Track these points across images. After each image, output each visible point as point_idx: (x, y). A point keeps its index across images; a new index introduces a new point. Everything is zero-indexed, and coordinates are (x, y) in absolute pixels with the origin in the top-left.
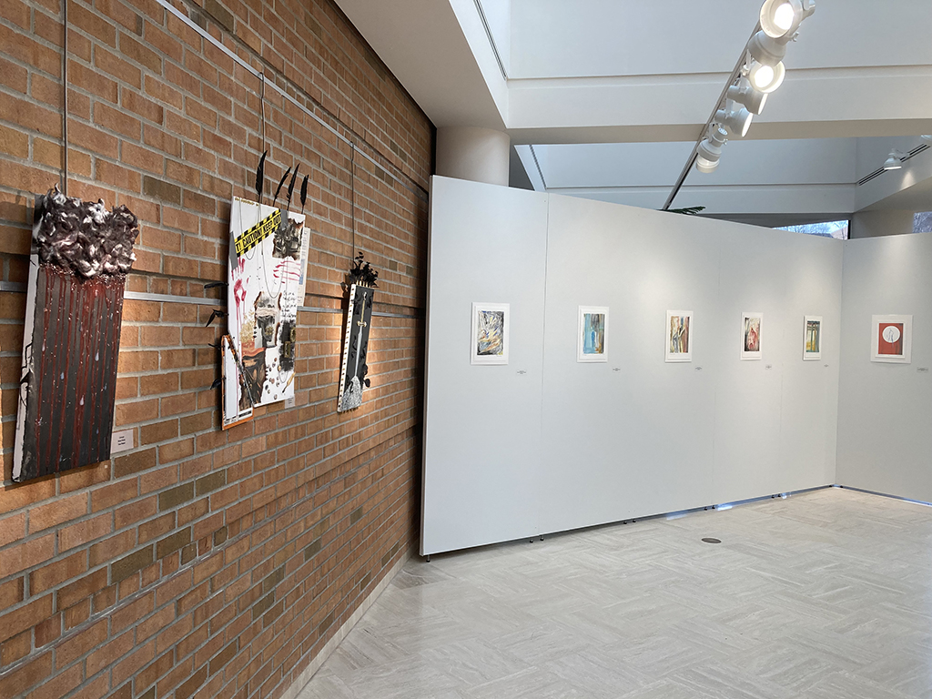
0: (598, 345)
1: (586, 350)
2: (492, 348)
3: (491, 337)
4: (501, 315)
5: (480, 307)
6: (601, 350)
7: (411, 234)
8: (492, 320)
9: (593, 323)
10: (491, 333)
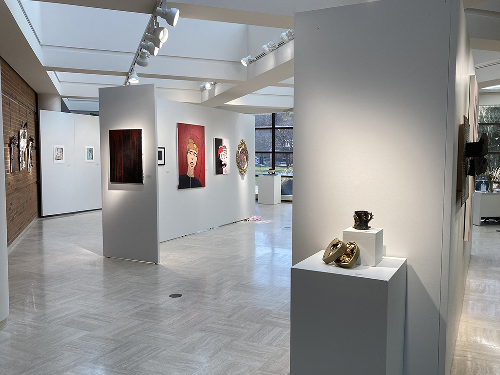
0: (91, 157)
1: (88, 159)
2: (60, 158)
3: (59, 155)
4: (62, 149)
5: (55, 147)
6: (92, 159)
7: (34, 123)
8: (59, 150)
9: (89, 151)
10: (59, 154)
